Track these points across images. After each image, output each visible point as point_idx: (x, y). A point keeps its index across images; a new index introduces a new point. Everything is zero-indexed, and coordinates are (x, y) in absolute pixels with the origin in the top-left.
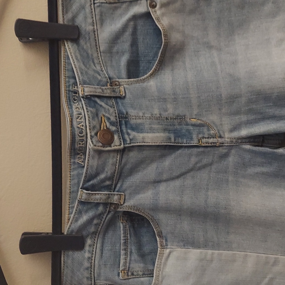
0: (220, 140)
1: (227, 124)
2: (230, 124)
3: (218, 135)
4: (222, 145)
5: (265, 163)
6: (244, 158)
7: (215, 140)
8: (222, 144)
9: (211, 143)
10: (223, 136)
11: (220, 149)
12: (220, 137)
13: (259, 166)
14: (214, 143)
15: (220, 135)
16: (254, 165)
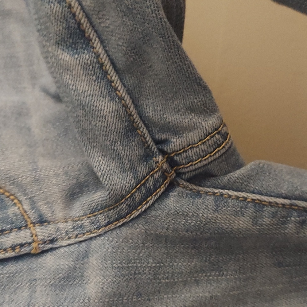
0: (42, 232)
1: (57, 175)
2: (66, 173)
3: (33, 216)
4: (50, 246)
5: (203, 271)
6: (135, 274)
7: (23, 236)
8: (52, 241)
9: (13, 248)
10: (48, 215)
11: (49, 260)
12: (42, 221)
13: (185, 283)
14: (22, 245)
15: (40, 216)
16: (171, 286)
